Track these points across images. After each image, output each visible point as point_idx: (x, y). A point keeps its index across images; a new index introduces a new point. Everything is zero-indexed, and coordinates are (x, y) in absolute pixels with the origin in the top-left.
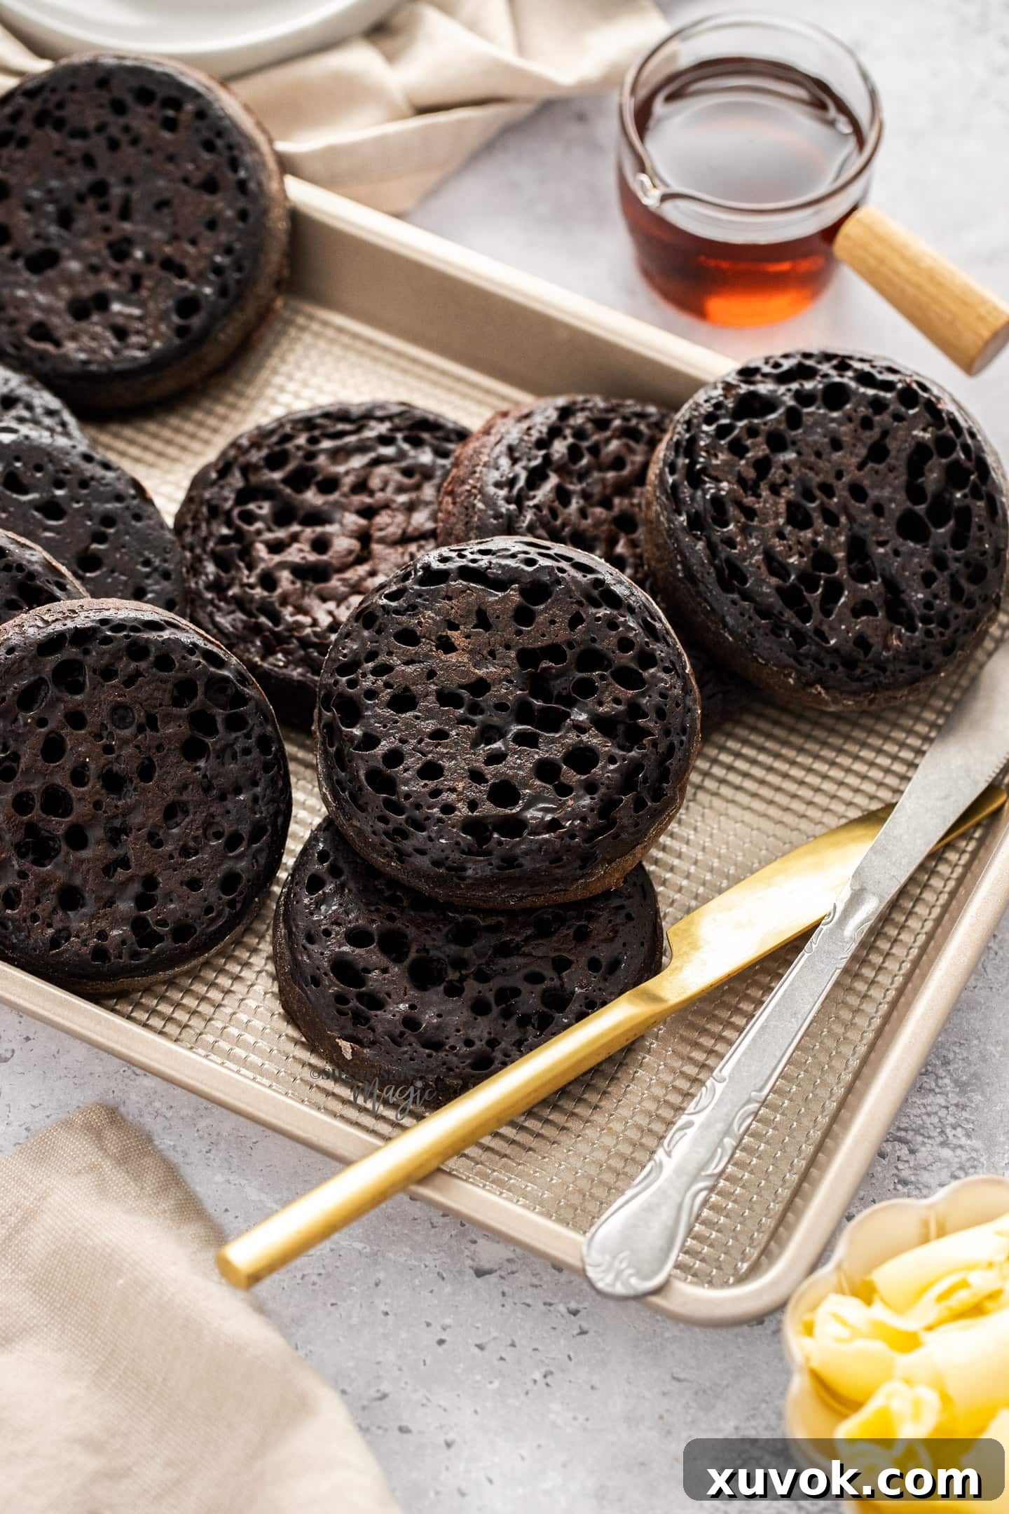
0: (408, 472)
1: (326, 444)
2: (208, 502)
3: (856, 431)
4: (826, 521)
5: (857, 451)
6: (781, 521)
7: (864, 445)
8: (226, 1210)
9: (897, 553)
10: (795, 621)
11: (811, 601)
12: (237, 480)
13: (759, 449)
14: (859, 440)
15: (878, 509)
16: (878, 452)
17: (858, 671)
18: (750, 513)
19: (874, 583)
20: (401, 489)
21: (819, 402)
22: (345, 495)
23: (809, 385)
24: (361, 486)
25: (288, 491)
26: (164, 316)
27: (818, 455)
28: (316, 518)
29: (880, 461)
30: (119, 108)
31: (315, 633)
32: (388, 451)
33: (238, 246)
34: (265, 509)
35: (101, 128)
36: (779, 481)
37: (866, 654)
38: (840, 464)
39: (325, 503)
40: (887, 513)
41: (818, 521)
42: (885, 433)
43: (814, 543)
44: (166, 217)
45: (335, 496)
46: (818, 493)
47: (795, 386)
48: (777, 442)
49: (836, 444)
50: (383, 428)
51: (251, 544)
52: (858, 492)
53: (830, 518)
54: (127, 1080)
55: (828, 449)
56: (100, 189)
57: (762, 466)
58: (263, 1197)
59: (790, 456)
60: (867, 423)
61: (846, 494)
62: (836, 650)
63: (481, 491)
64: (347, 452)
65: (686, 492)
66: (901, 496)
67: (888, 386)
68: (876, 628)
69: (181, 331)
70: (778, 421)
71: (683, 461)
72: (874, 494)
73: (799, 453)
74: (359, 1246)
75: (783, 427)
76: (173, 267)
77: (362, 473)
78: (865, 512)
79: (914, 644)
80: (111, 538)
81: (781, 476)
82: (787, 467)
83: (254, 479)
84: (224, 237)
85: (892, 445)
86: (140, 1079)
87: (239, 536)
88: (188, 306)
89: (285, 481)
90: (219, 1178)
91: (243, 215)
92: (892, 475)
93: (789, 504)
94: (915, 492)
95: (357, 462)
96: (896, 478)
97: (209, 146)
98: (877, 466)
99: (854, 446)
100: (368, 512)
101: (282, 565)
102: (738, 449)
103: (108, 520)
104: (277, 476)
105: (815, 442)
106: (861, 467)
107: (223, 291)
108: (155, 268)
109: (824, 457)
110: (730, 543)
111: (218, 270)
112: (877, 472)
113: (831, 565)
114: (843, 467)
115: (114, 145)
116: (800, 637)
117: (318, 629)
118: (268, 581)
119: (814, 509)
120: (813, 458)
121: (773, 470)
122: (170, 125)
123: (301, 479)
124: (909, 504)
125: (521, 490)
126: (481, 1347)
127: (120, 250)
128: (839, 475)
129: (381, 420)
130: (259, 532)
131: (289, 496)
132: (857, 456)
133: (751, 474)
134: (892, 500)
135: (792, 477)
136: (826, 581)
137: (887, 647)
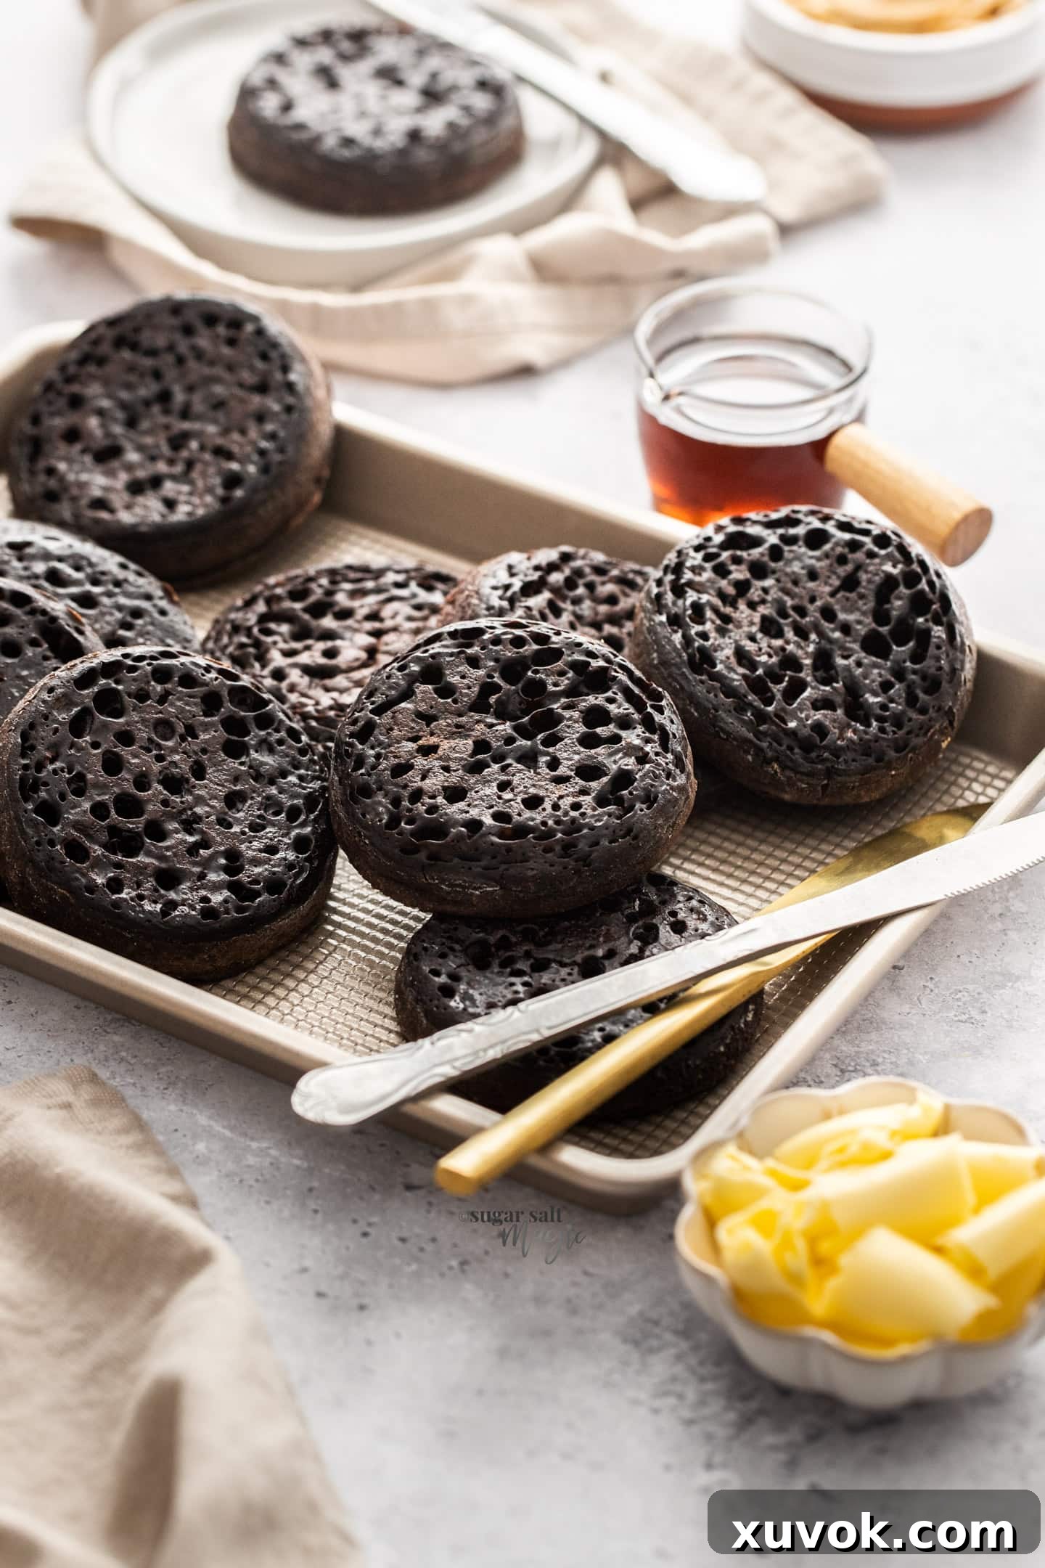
0: (418, 607)
1: (347, 586)
2: (232, 622)
3: (831, 565)
4: (796, 634)
5: (831, 581)
6: (754, 629)
7: (838, 577)
8: (176, 1130)
9: (859, 664)
10: (757, 703)
11: (775, 690)
12: (261, 607)
13: (739, 573)
14: (835, 573)
15: (846, 629)
16: (850, 583)
17: (814, 755)
18: (726, 619)
19: (835, 685)
20: (410, 619)
21: (801, 543)
22: (358, 622)
23: (792, 531)
24: (374, 616)
25: (306, 617)
26: (210, 490)
27: (796, 583)
28: (329, 635)
29: (851, 590)
30: (188, 330)
31: (317, 711)
32: (403, 593)
33: (282, 434)
34: (285, 628)
35: (171, 348)
36: (756, 599)
37: (822, 741)
38: (814, 591)
39: (339, 627)
40: (853, 633)
41: (790, 634)
42: (859, 567)
43: (783, 649)
44: (221, 416)
45: (350, 622)
46: (792, 613)
47: (781, 531)
48: (759, 570)
49: (813, 575)
50: (400, 578)
51: (267, 650)
52: (828, 614)
53: (802, 633)
54: (97, 1036)
55: (805, 579)
56: (164, 397)
57: (742, 587)
58: (212, 1123)
59: (769, 582)
60: (842, 560)
61: (818, 615)
62: (793, 733)
63: (477, 593)
64: (364, 593)
65: (669, 597)
66: (868, 620)
67: (866, 533)
68: (834, 721)
69: (225, 500)
70: (762, 555)
71: (670, 577)
72: (842, 616)
73: (778, 580)
74: (297, 1162)
75: (766, 559)
76: (223, 453)
77: (375, 607)
78: (833, 630)
79: (867, 737)
80: (138, 628)
81: (759, 596)
82: (765, 591)
83: (275, 608)
84: (269, 427)
85: (864, 577)
86: (110, 1035)
87: (257, 644)
88: (232, 481)
89: (305, 610)
90: (173, 1107)
91: (289, 409)
92: (861, 603)
93: (764, 619)
94: (880, 616)
95: (372, 600)
96: (865, 604)
97: (264, 357)
98: (848, 594)
99: (829, 577)
100: (377, 634)
101: (295, 665)
102: (721, 571)
103: (137, 613)
104: (298, 606)
105: (794, 573)
106: (833, 594)
107: (265, 469)
108: (207, 456)
109: (801, 584)
110: (704, 636)
111: (262, 453)
112: (847, 599)
113: (798, 667)
114: (816, 594)
115: (180, 361)
116: (761, 717)
117: (320, 708)
118: (279, 675)
119: (787, 625)
120: (790, 585)
121: (752, 590)
122: (232, 342)
123: (319, 610)
124: (874, 625)
125: (514, 593)
126: (403, 1240)
127: (178, 442)
128: (813, 600)
129: (398, 572)
130: (275, 643)
131: (306, 621)
132: (831, 585)
133: (731, 591)
134: (859, 622)
135: (769, 598)
136: (791, 678)
137: (841, 737)
